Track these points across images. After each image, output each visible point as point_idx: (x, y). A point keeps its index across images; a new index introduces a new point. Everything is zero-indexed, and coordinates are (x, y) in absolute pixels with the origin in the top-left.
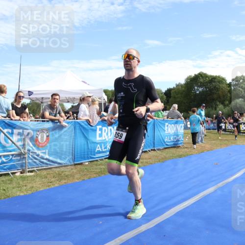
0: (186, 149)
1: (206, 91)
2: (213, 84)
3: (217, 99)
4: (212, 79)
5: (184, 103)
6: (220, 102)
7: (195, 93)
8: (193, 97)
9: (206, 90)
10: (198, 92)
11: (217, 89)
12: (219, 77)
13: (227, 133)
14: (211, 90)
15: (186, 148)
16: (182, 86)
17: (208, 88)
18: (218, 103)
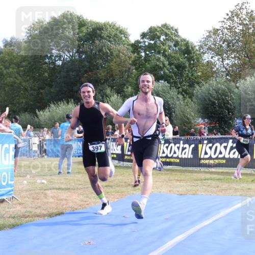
0: (19, 208)
1: (81, 61)
2: (97, 42)
3: (106, 81)
4: (94, 30)
5: (26, 90)
6: (112, 87)
7: (54, 63)
8: (46, 74)
9: (80, 57)
10: (59, 63)
11: (107, 57)
12: (113, 26)
13: (126, 164)
14: (91, 58)
15: (20, 204)
16: (18, 44)
17: (85, 53)
18: (108, 91)
